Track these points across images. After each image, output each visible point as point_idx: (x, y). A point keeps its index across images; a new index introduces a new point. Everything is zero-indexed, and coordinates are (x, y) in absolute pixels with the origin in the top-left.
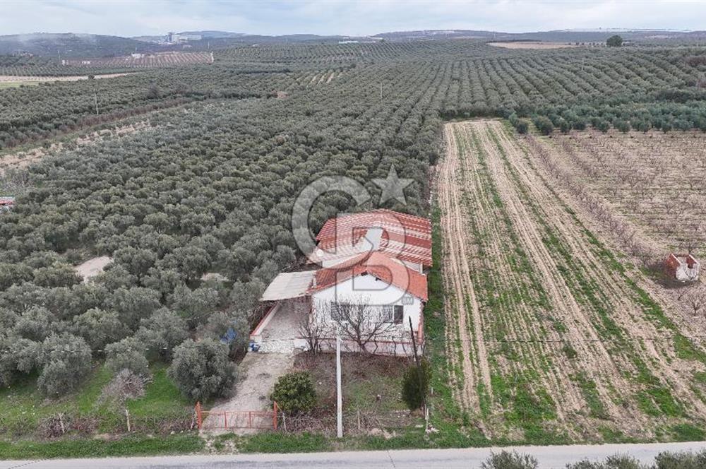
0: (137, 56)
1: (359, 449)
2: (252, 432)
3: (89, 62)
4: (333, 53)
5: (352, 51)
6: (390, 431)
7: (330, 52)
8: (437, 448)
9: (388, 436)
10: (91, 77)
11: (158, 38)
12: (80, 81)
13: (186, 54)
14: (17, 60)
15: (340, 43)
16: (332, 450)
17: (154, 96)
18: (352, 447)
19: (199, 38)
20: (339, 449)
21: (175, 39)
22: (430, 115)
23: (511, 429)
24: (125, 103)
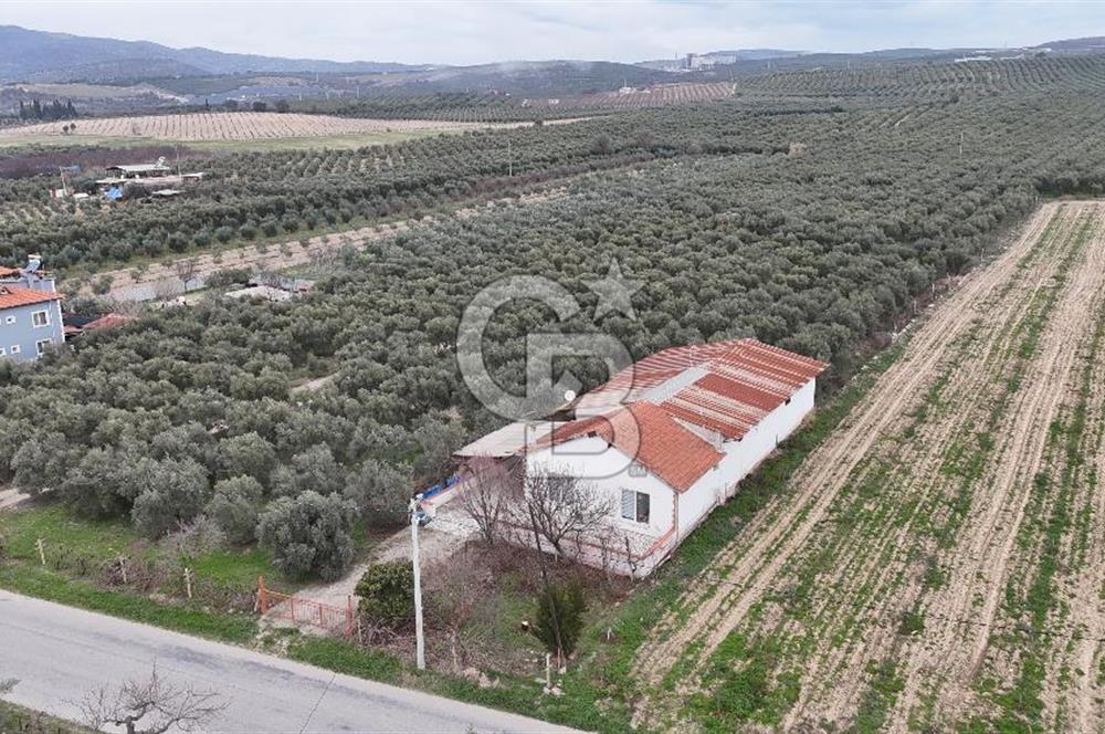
0: (626, 90)
1: (436, 692)
2: (320, 633)
3: (557, 101)
4: (935, 77)
5: (971, 75)
6: (492, 676)
7: (930, 75)
8: (543, 720)
9: (485, 683)
10: (539, 123)
11: (669, 63)
12: (521, 128)
13: (697, 86)
14: (468, 100)
15: (957, 60)
16: (399, 683)
17: (601, 150)
18: (427, 687)
19: (731, 60)
20: (409, 686)
21: (696, 63)
22: (1016, 186)
23: (683, 722)
24: (554, 160)
